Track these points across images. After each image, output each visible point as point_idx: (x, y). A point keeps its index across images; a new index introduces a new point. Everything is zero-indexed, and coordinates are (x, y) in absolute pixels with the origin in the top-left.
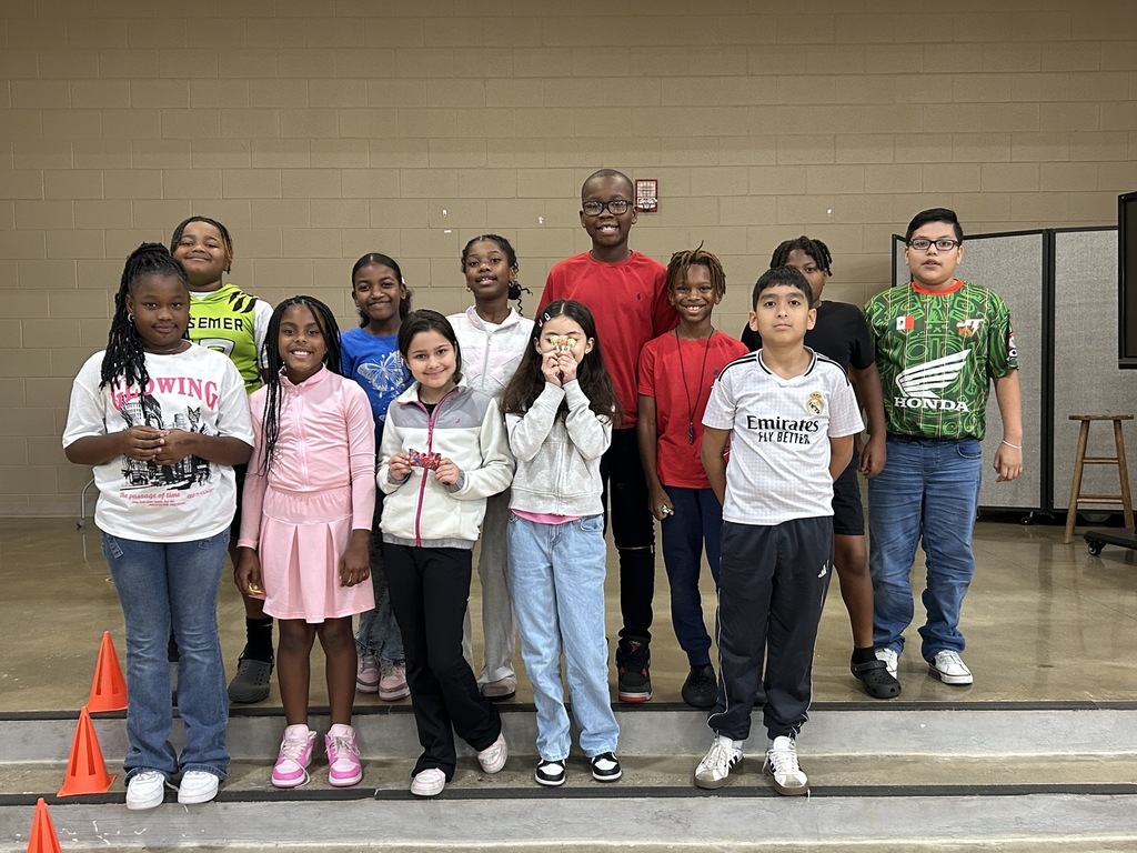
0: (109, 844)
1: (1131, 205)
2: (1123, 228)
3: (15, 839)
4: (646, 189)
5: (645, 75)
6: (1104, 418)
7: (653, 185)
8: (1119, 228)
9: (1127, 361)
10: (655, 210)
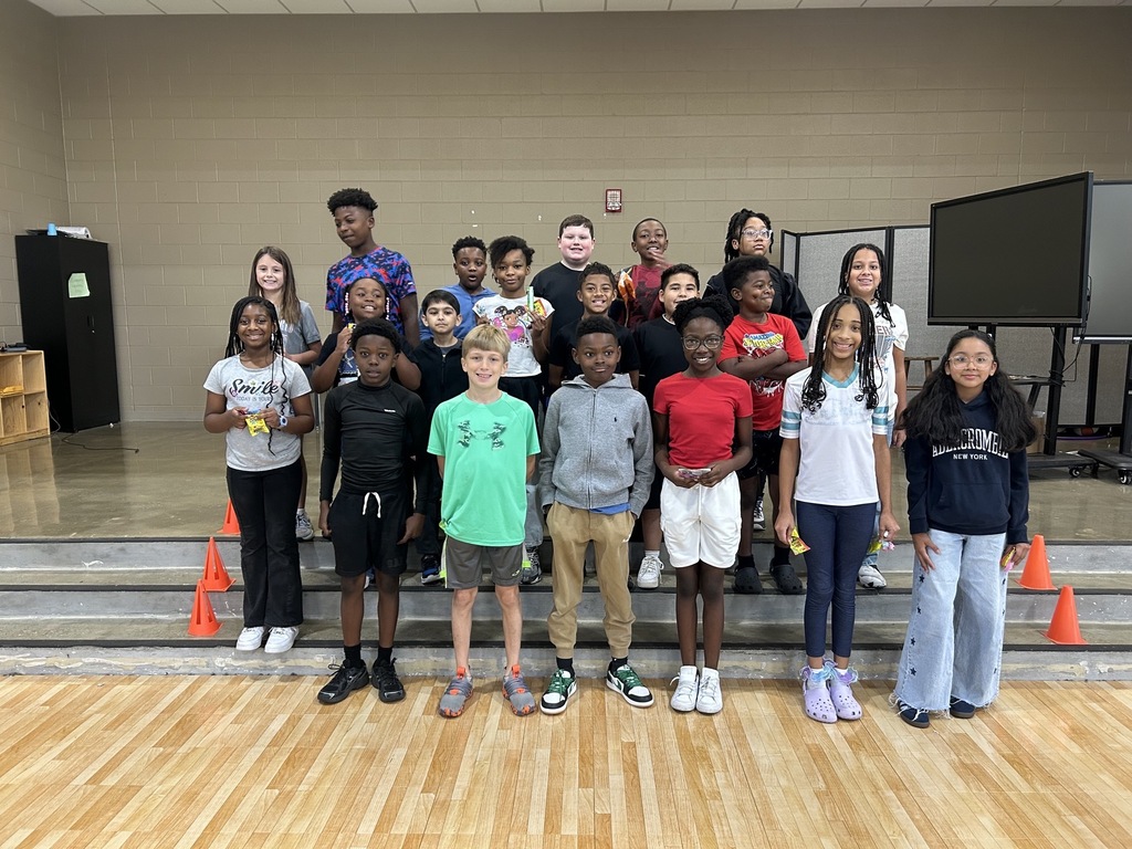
0: (235, 616)
1: (938, 210)
2: (933, 227)
3: (179, 612)
4: (614, 196)
5: (614, 115)
6: (918, 359)
7: (618, 193)
8: (930, 226)
9: (933, 320)
10: (619, 211)
